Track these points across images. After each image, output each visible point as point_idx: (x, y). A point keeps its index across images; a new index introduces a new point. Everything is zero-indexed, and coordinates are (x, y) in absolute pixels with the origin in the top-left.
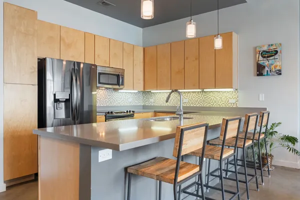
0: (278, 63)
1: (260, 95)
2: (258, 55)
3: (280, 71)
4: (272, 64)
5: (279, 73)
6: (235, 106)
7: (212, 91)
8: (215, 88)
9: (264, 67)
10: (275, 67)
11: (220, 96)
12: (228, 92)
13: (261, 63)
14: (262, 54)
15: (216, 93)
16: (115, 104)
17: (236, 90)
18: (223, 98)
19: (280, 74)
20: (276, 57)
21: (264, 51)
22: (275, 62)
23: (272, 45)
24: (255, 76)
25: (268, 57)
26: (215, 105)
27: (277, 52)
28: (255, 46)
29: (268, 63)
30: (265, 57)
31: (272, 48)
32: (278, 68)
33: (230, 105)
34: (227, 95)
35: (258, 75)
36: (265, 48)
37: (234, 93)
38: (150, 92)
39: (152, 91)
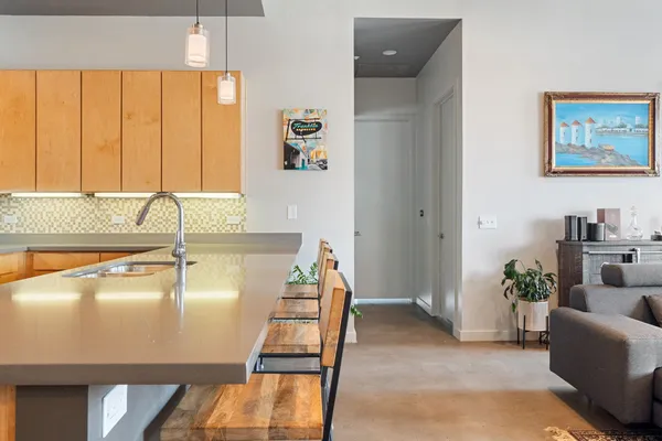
0: (322, 147)
1: (290, 208)
2: (285, 128)
3: (325, 161)
4: (312, 149)
5: (324, 166)
6: (239, 231)
8: (202, 191)
9: (297, 153)
10: (317, 154)
11: (207, 209)
12: (223, 199)
13: (291, 142)
14: (293, 126)
15: (197, 202)
17: (243, 195)
18: (213, 213)
19: (326, 168)
20: (319, 134)
21: (297, 121)
22: (317, 143)
23: (311, 111)
24: (280, 169)
25: (305, 133)
26: (195, 229)
27: (319, 126)
28: (282, 109)
29: (304, 144)
30: (298, 133)
31: (311, 116)
32: (322, 157)
33: (228, 228)
34: (223, 207)
35: (286, 168)
36: (300, 116)
37: (237, 204)
39: (13, 195)
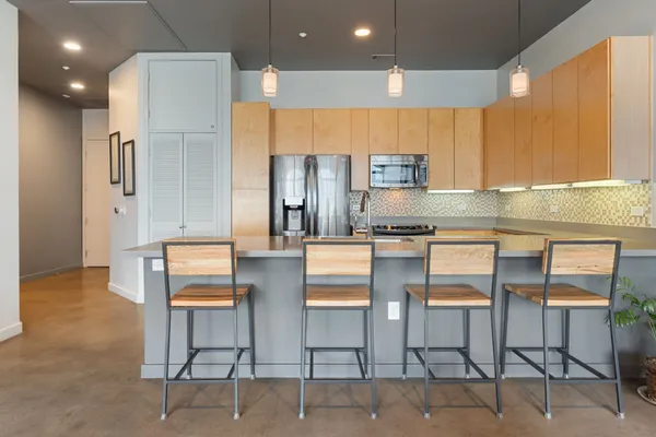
6: (643, 225)
7: (597, 188)
8: (579, 180)
11: (614, 199)
12: (628, 188)
15: (606, 192)
16: (425, 214)
17: (647, 182)
18: (619, 203)
26: (605, 221)
33: (632, 221)
34: (628, 195)
37: (642, 192)
38: (498, 191)
39: (502, 190)
